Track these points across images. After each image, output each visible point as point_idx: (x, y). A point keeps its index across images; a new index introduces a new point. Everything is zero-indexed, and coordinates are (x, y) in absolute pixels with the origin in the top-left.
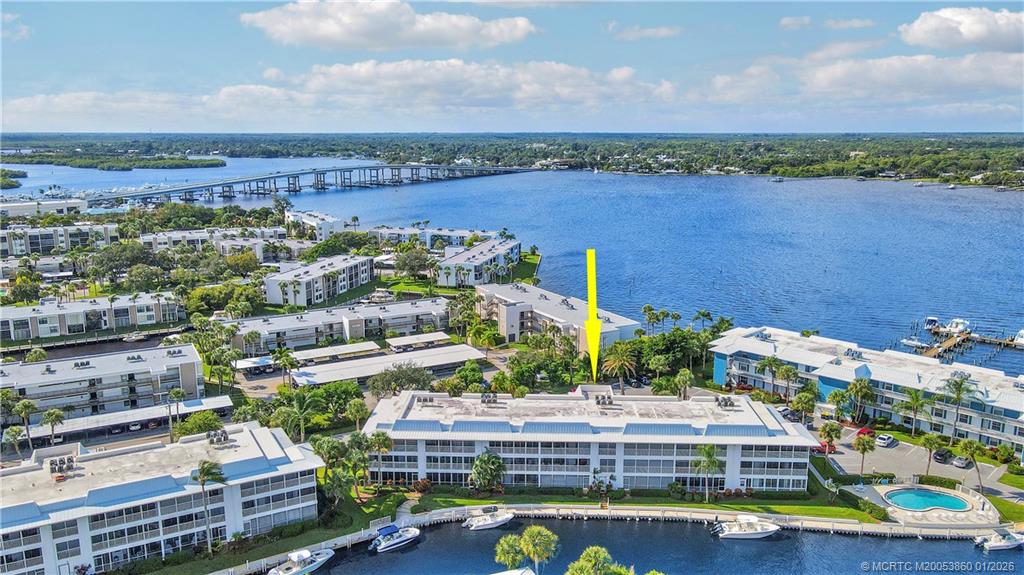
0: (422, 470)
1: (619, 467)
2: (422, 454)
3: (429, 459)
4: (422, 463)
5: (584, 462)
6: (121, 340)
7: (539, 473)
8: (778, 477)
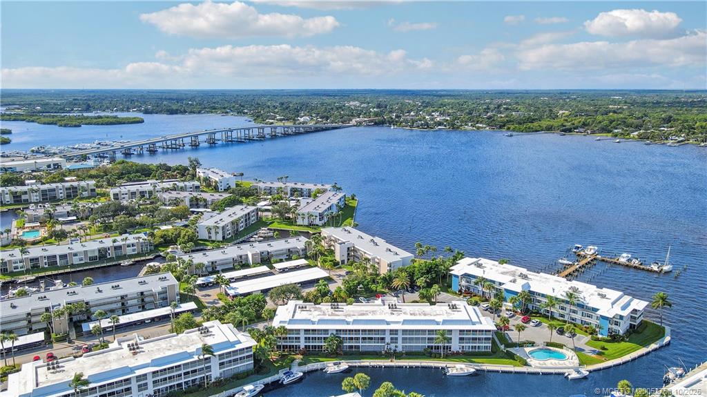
0: (302, 344)
1: (400, 341)
2: (302, 336)
3: (306, 338)
4: (302, 340)
5: (383, 339)
6: (120, 264)
7: (360, 344)
8: (477, 345)
